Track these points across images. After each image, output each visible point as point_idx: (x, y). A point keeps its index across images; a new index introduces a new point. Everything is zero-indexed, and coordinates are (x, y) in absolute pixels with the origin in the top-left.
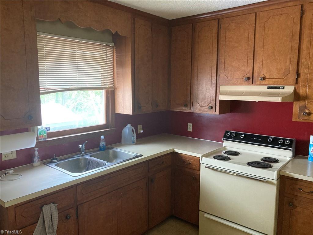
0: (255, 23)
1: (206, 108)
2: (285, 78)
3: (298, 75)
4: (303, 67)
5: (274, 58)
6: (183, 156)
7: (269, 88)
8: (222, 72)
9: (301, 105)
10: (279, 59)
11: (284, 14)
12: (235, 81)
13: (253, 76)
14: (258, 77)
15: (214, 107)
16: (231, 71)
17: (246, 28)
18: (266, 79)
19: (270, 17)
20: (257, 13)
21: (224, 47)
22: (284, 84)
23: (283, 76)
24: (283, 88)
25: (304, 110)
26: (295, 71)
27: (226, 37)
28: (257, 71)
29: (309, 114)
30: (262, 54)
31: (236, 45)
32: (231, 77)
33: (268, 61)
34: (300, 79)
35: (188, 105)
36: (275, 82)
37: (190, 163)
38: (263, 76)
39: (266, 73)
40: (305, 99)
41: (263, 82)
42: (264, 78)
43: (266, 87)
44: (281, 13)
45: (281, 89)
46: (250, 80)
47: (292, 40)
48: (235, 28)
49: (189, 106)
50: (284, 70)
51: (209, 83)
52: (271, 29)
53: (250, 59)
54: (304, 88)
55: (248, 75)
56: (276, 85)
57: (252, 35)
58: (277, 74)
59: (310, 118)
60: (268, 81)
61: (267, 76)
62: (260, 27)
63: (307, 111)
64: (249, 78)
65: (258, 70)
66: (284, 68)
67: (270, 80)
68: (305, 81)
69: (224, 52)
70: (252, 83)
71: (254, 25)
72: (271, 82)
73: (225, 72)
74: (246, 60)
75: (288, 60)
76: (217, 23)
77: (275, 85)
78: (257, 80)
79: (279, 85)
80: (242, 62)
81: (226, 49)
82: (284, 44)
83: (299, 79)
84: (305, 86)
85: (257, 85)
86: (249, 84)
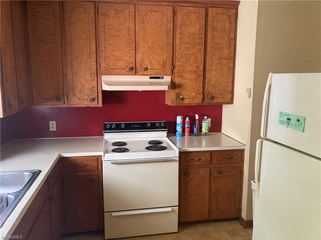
0: (134, 14)
1: (87, 101)
2: (164, 69)
3: (174, 67)
4: (177, 60)
5: (154, 50)
6: (75, 159)
7: (151, 78)
8: (102, 61)
9: (177, 92)
10: (158, 51)
11: (160, 11)
12: (119, 71)
13: (136, 66)
14: (141, 68)
15: (96, 99)
16: (113, 60)
17: (126, 18)
18: (149, 70)
19: (148, 11)
20: (136, 5)
21: (104, 34)
22: (163, 75)
23: (162, 67)
24: (163, 78)
25: (179, 96)
26: (171, 64)
27: (105, 24)
28: (139, 62)
29: (183, 99)
30: (143, 46)
31: (117, 33)
32: (114, 66)
33: (149, 53)
34: (176, 70)
35: (61, 98)
36: (156, 72)
37: (84, 165)
38: (145, 67)
39: (148, 64)
40: (179, 87)
41: (146, 73)
42: (146, 69)
43: (148, 77)
44: (157, 10)
45: (161, 79)
46: (133, 70)
47: (167, 36)
48: (114, 15)
49: (63, 100)
50: (162, 62)
51: (88, 72)
52: (150, 23)
53: (132, 49)
54: (178, 78)
55: (131, 65)
56: (157, 75)
57: (132, 26)
58: (157, 65)
59: (183, 102)
60: (150, 71)
61: (149, 67)
62: (139, 19)
63: (181, 97)
64: (132, 69)
65: (141, 61)
66: (163, 60)
67: (152, 70)
68: (179, 72)
69: (104, 40)
70: (136, 74)
71: (134, 17)
72: (153, 73)
73: (106, 61)
74: (128, 50)
75: (165, 54)
76: (94, 6)
77: (155, 75)
78: (140, 70)
79: (159, 75)
80: (124, 52)
81: (106, 37)
82: (161, 38)
83: (174, 70)
84: (179, 76)
85: (140, 75)
86: (133, 75)
